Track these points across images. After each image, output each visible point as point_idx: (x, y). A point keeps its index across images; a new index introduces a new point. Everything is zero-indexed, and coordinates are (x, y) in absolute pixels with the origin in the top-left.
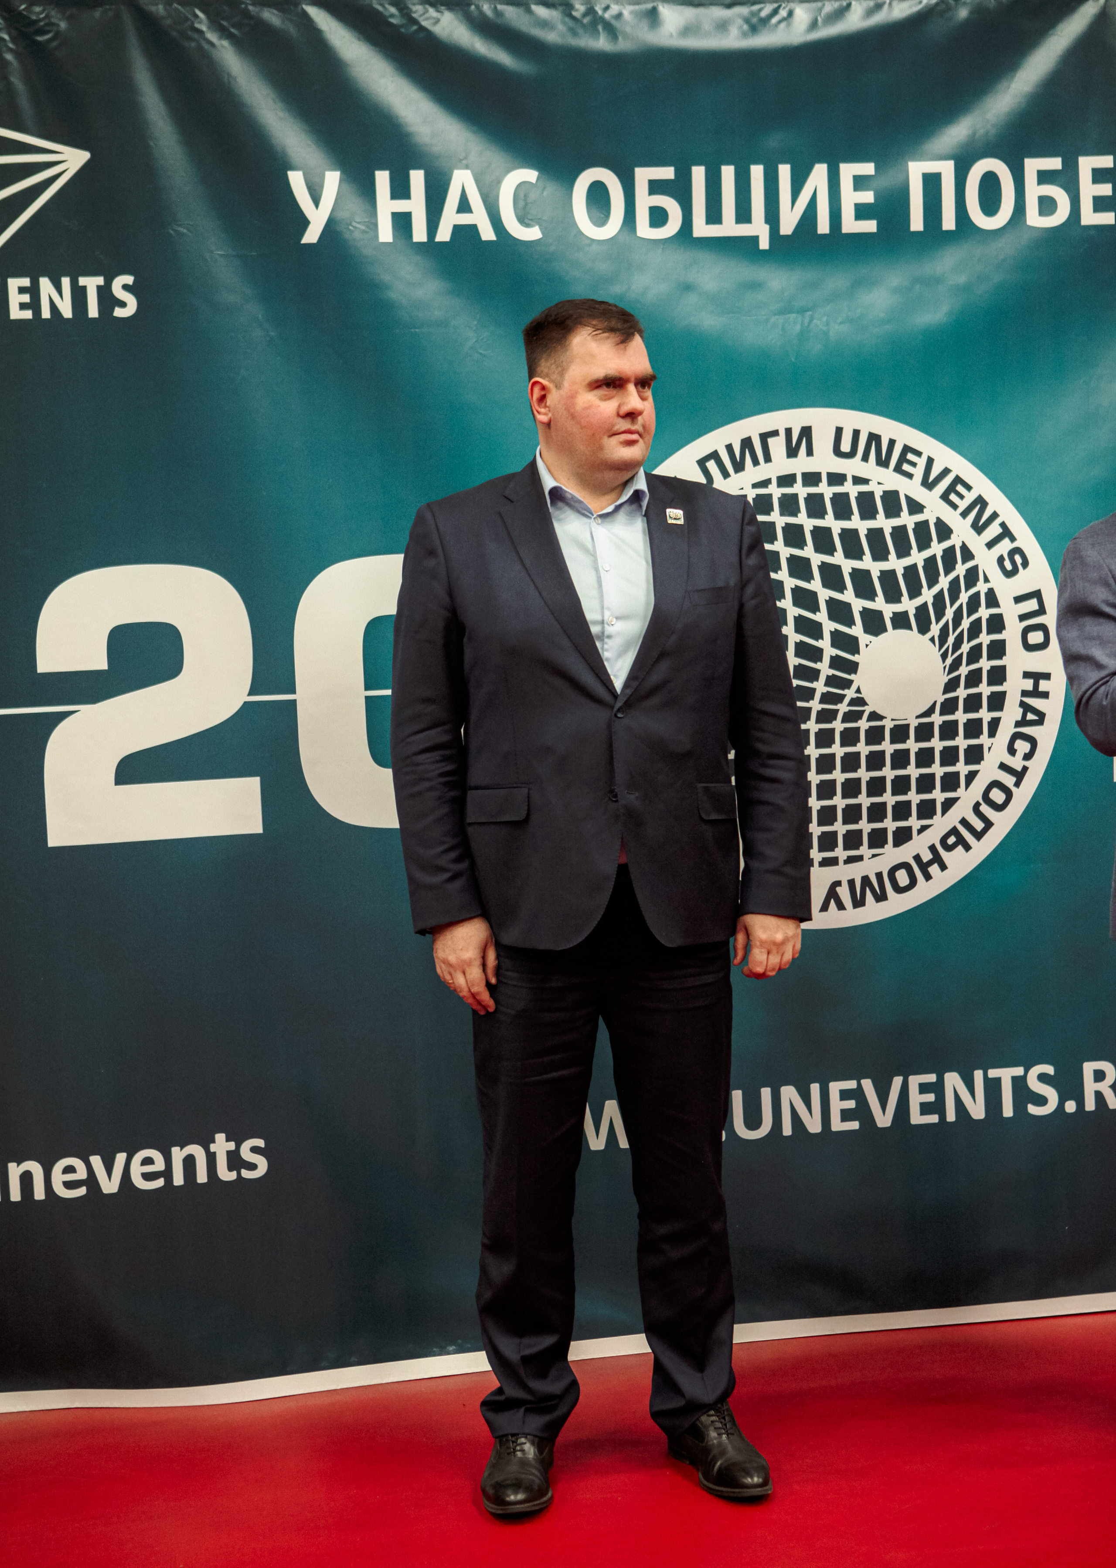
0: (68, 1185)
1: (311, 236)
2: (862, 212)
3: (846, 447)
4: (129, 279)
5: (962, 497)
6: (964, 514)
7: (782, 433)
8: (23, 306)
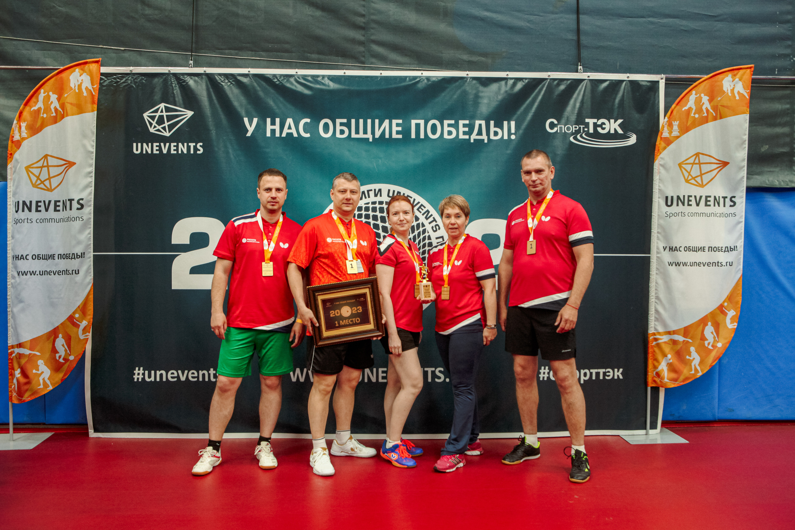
0: (172, 377)
1: (249, 134)
3: (391, 195)
4: (201, 144)
5: (423, 210)
6: (423, 214)
7: (373, 190)
8: (174, 150)
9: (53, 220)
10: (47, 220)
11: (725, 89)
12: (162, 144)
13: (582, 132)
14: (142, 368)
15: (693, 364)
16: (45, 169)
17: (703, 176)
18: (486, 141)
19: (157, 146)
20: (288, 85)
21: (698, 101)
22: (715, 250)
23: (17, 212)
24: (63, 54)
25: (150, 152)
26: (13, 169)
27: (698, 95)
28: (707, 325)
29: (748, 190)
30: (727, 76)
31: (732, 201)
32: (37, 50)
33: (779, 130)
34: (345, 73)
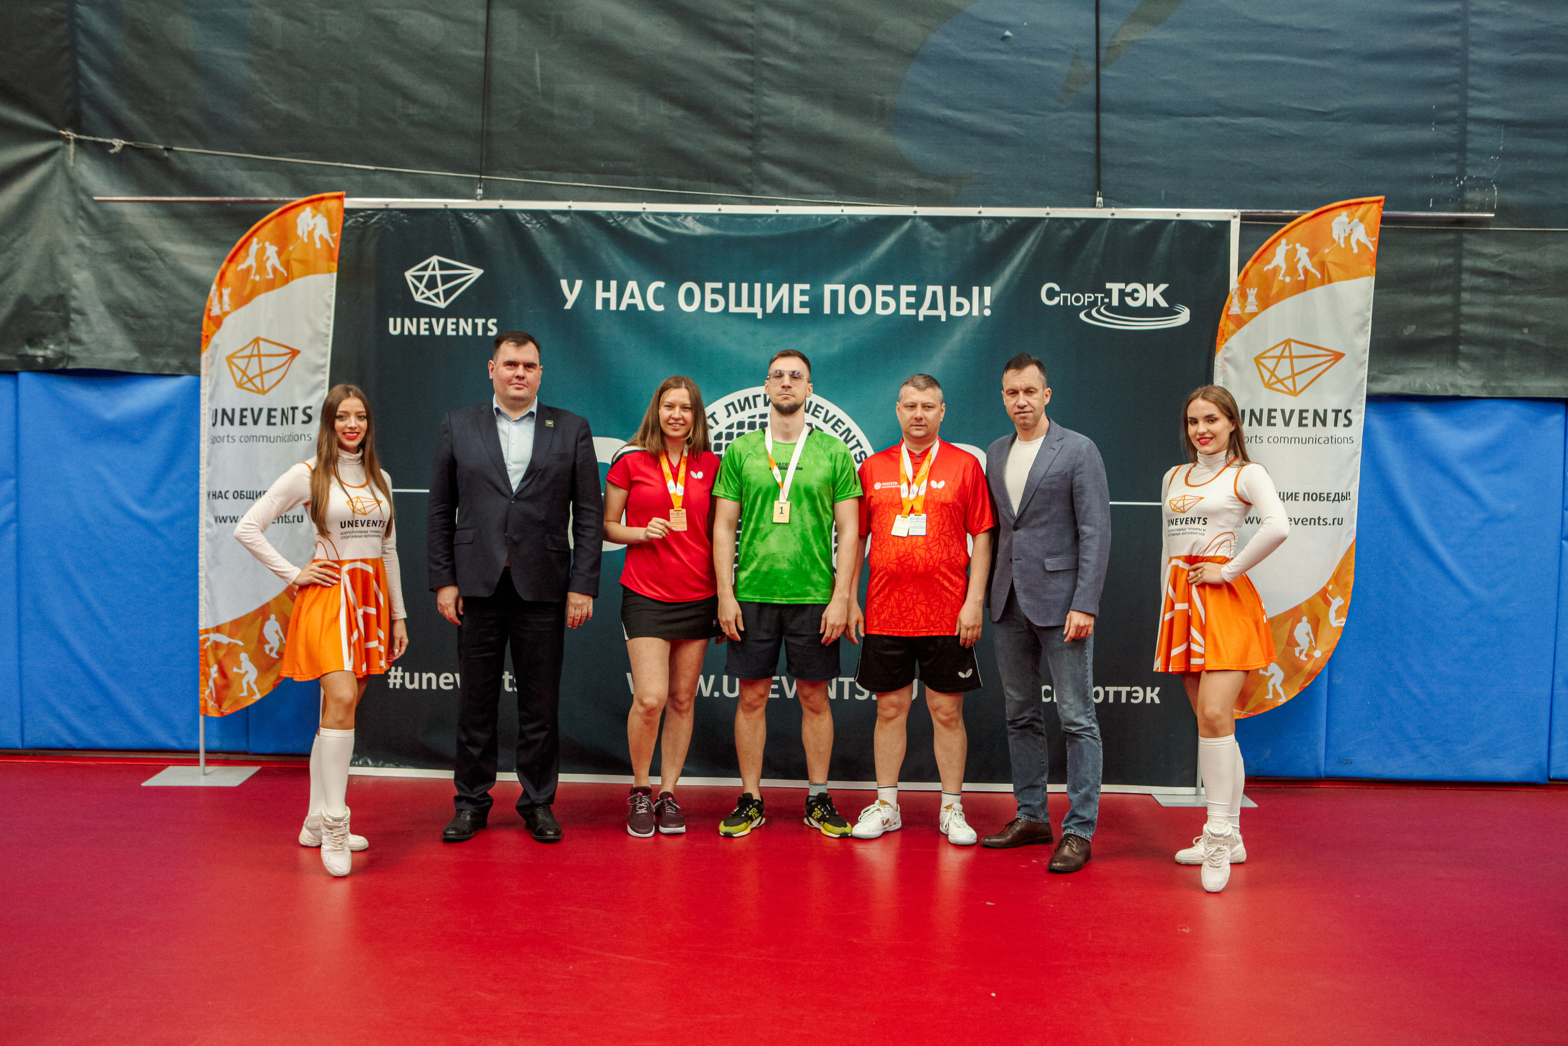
0: (446, 684)
1: (568, 306)
5: (840, 427)
6: (841, 435)
7: (763, 396)
8: (453, 330)
9: (266, 439)
10: (255, 438)
11: (1335, 236)
12: (434, 320)
13: (1099, 304)
14: (400, 669)
15: (1270, 684)
16: (255, 360)
17: (1297, 378)
18: (943, 319)
19: (426, 323)
20: (631, 228)
21: (1291, 255)
22: (1314, 498)
23: (214, 426)
25: (414, 332)
26: (210, 360)
27: (1291, 246)
28: (1300, 621)
29: (1373, 399)
30: (1340, 215)
31: (1346, 417)
32: (242, 170)
33: (1435, 300)
34: (720, 210)
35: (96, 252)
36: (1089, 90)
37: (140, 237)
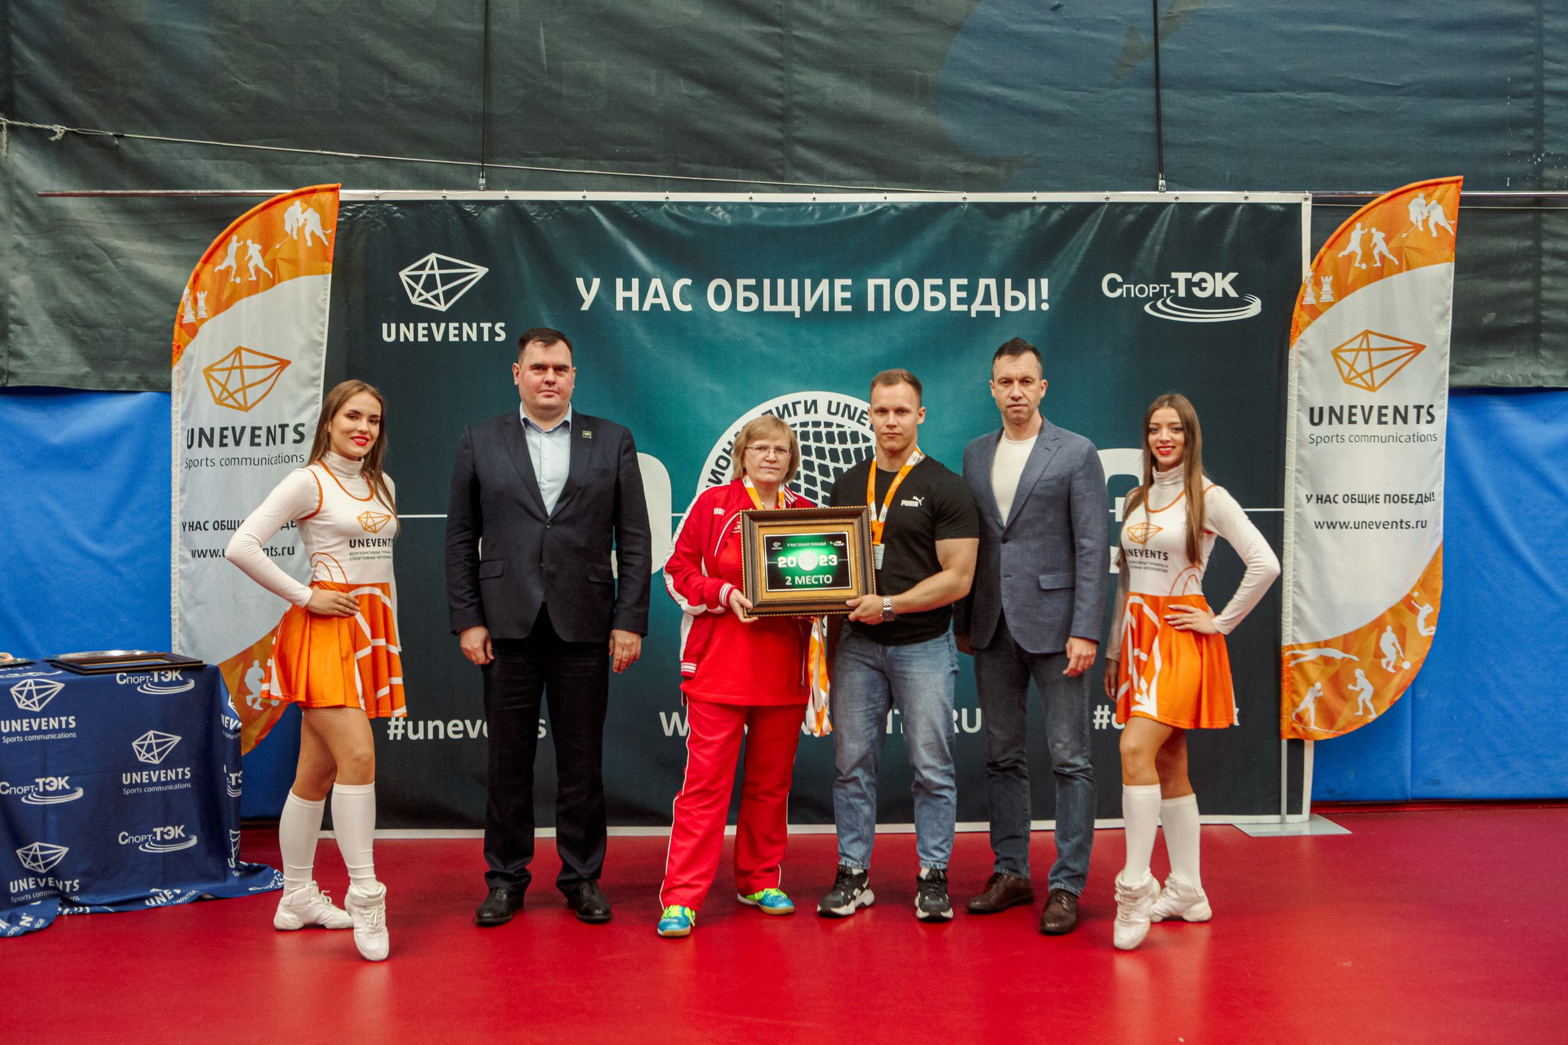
0: (455, 732)
1: (585, 307)
2: (845, 302)
3: (833, 410)
4: (503, 325)
7: (803, 403)
8: (455, 335)
9: (248, 460)
10: (237, 460)
11: (1413, 219)
12: (433, 325)
13: (1165, 296)
15: (1360, 700)
16: (236, 373)
17: (1375, 371)
18: (998, 315)
19: (424, 329)
20: (653, 221)
21: (1367, 242)
22: (1396, 498)
23: (189, 447)
24: (250, 165)
25: (411, 339)
26: (183, 373)
27: (1366, 230)
28: (1384, 631)
29: (1456, 393)
30: (1417, 197)
31: (1429, 413)
32: (205, 158)
33: (1514, 285)
34: (751, 198)
35: (35, 254)
36: (1148, 64)
37: (87, 235)
